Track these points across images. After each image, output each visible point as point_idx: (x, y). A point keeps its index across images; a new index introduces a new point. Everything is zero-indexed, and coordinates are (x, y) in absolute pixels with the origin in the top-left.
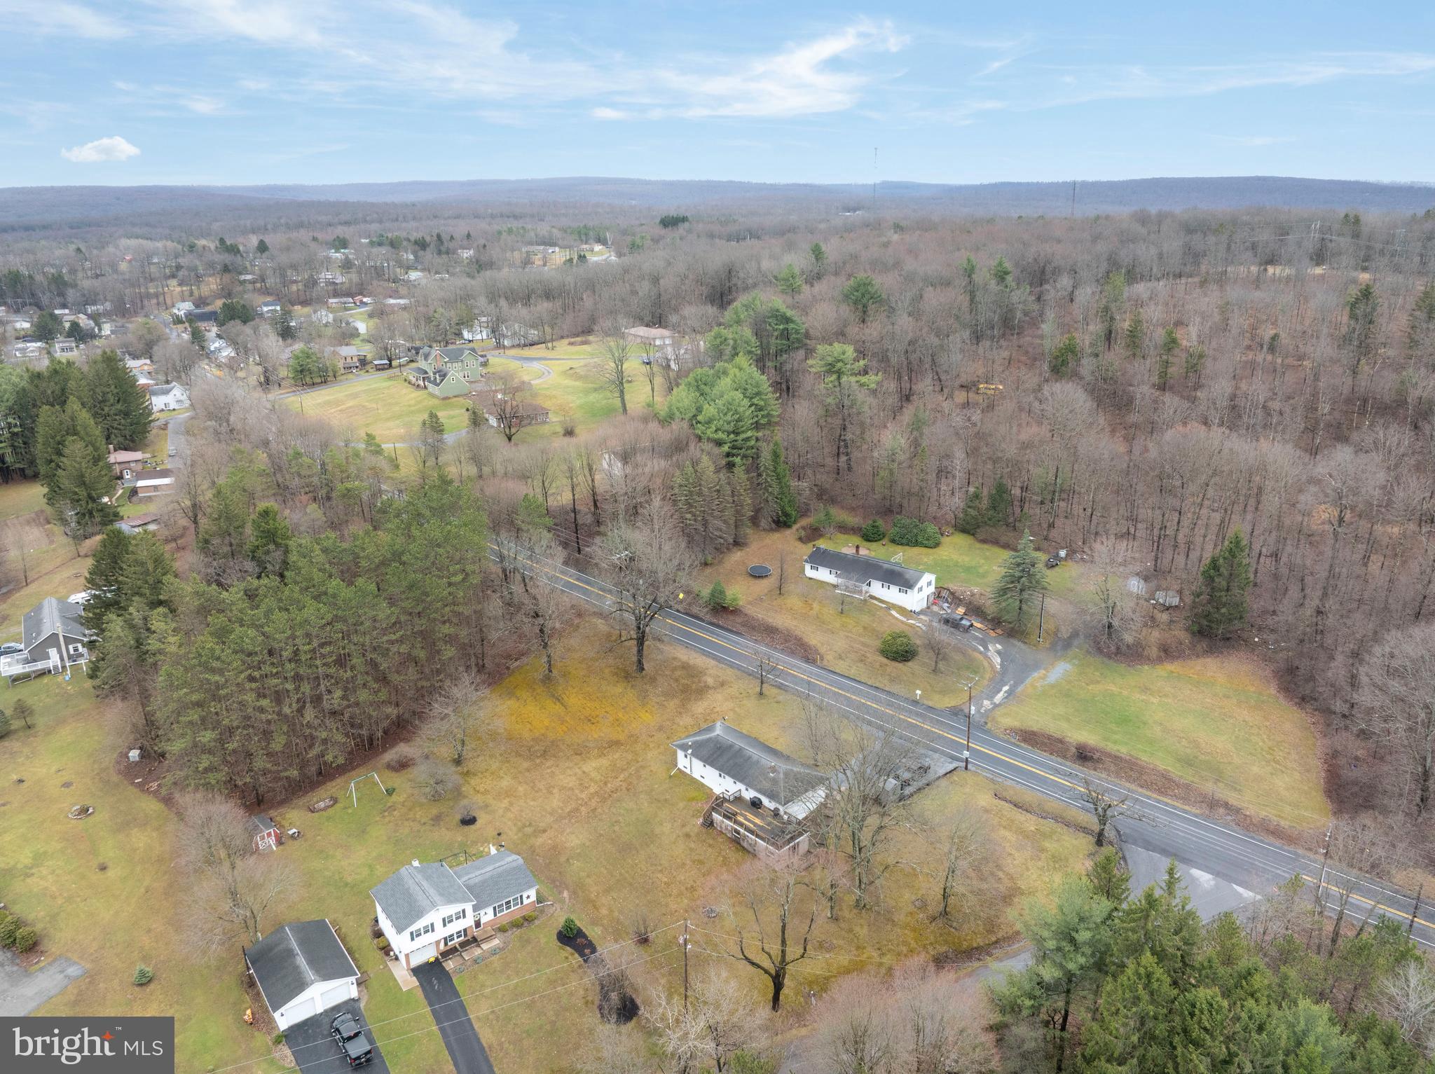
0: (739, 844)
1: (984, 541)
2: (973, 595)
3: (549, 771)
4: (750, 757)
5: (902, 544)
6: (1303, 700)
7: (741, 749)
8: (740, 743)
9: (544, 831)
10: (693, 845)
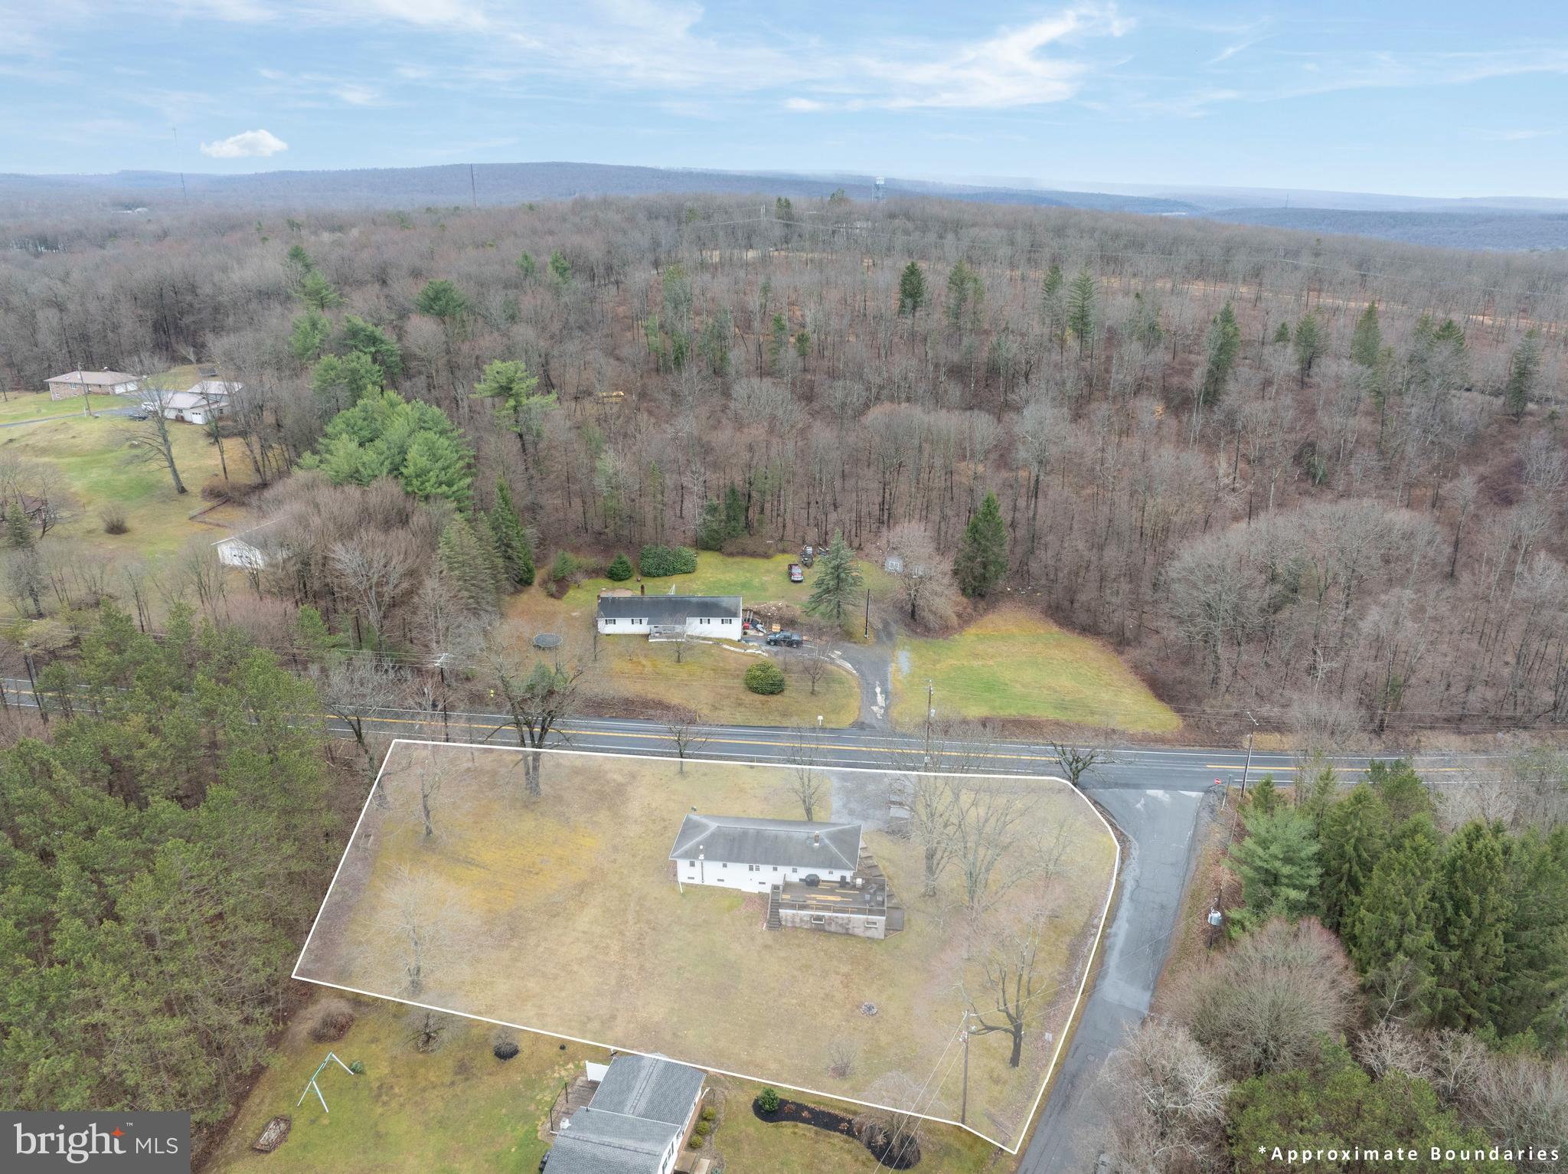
0: (825, 931)
1: (731, 555)
2: (779, 609)
3: (541, 949)
4: (776, 837)
5: (658, 576)
6: (1089, 630)
7: (758, 832)
8: (752, 827)
9: (614, 1017)
10: (782, 954)
